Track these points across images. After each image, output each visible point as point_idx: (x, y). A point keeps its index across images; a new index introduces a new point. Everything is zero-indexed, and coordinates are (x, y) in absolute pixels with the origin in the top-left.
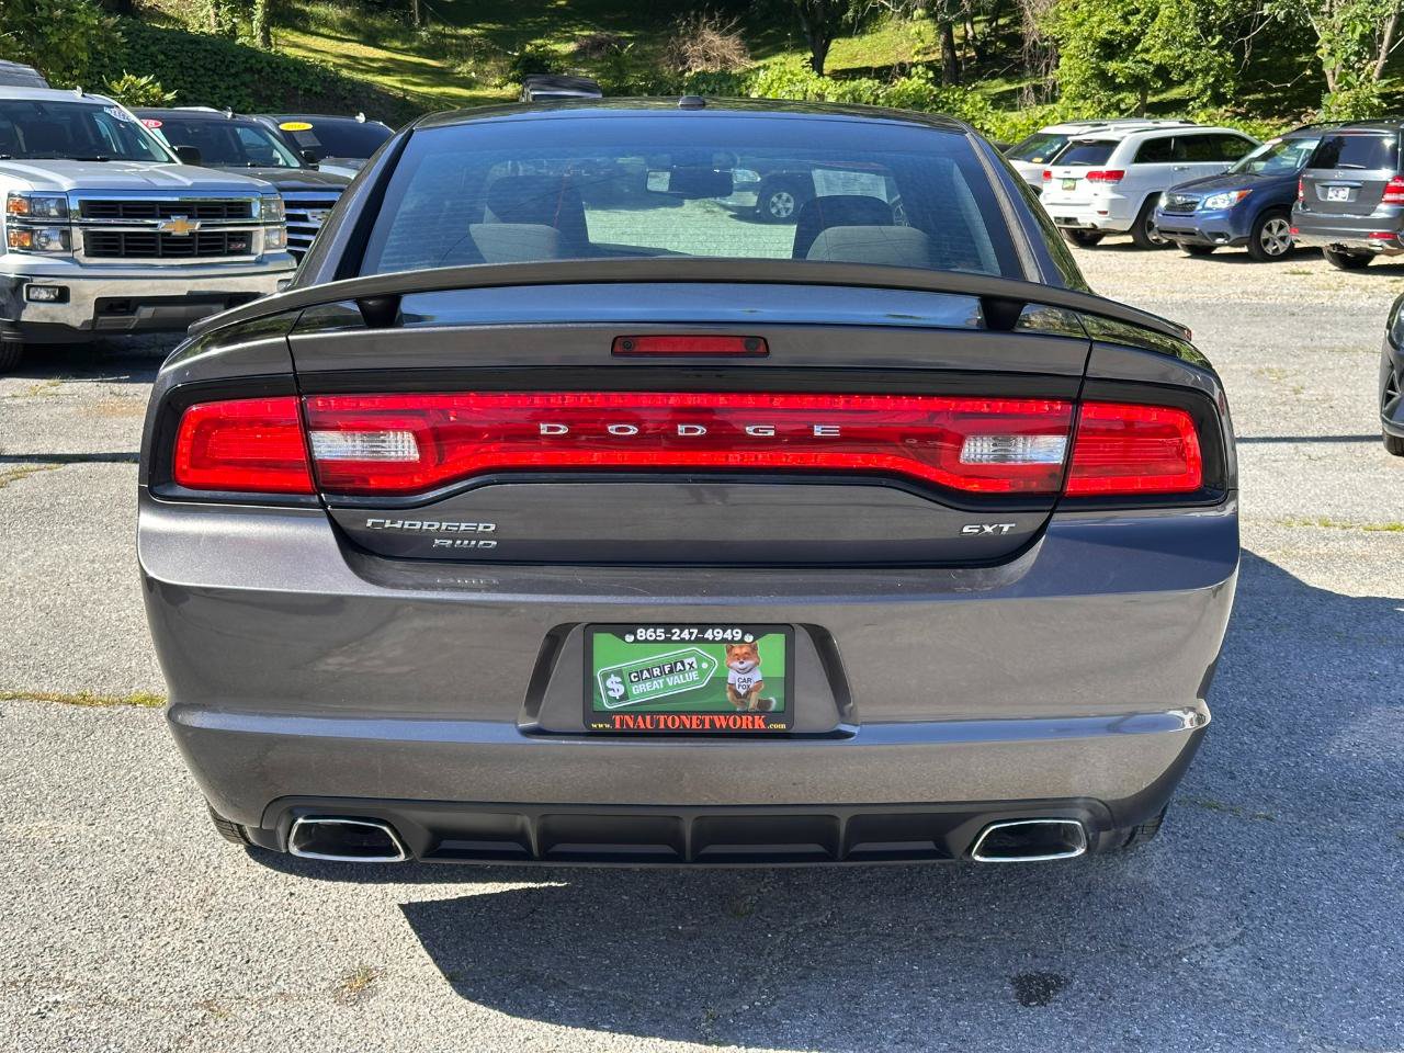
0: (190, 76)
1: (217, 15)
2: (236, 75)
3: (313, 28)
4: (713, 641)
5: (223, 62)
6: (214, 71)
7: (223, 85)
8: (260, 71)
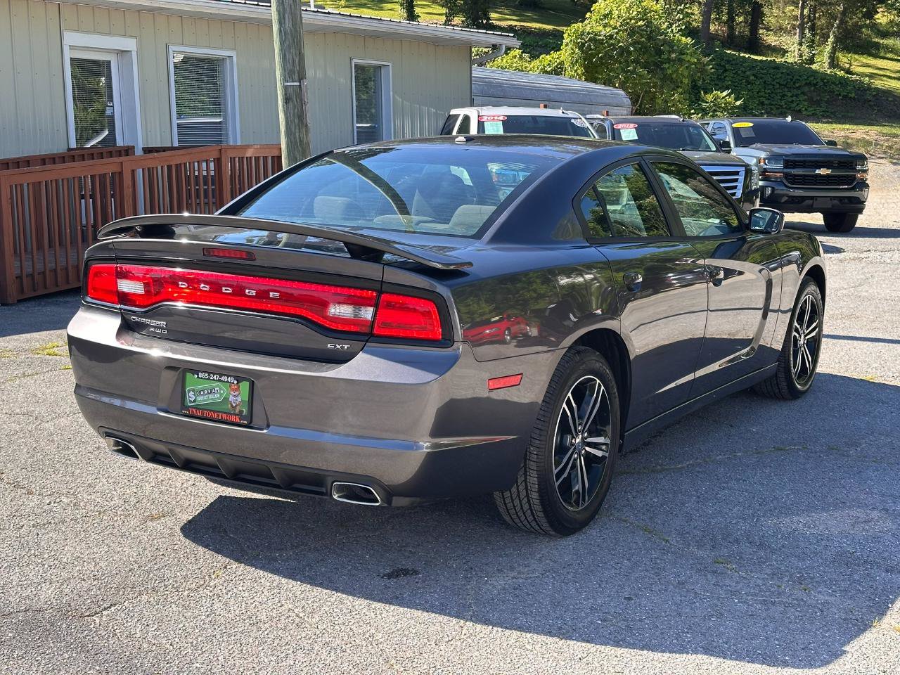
0: (768, 89)
1: (799, 50)
2: (798, 88)
3: (882, 54)
4: (224, 382)
5: (792, 80)
6: (785, 86)
7: (789, 94)
8: (815, 85)
